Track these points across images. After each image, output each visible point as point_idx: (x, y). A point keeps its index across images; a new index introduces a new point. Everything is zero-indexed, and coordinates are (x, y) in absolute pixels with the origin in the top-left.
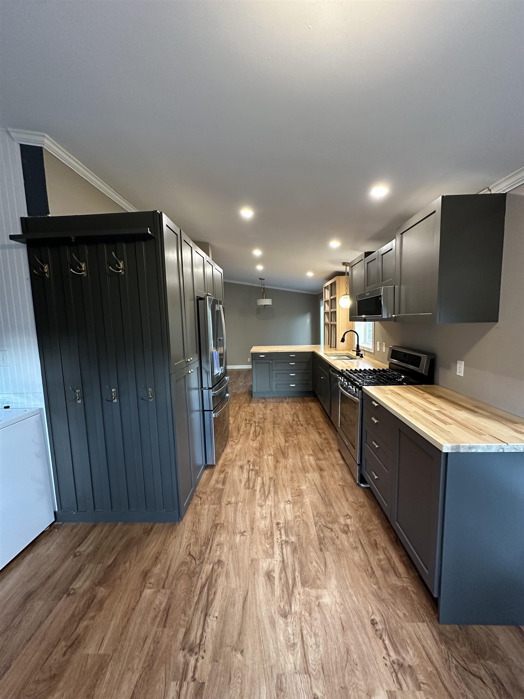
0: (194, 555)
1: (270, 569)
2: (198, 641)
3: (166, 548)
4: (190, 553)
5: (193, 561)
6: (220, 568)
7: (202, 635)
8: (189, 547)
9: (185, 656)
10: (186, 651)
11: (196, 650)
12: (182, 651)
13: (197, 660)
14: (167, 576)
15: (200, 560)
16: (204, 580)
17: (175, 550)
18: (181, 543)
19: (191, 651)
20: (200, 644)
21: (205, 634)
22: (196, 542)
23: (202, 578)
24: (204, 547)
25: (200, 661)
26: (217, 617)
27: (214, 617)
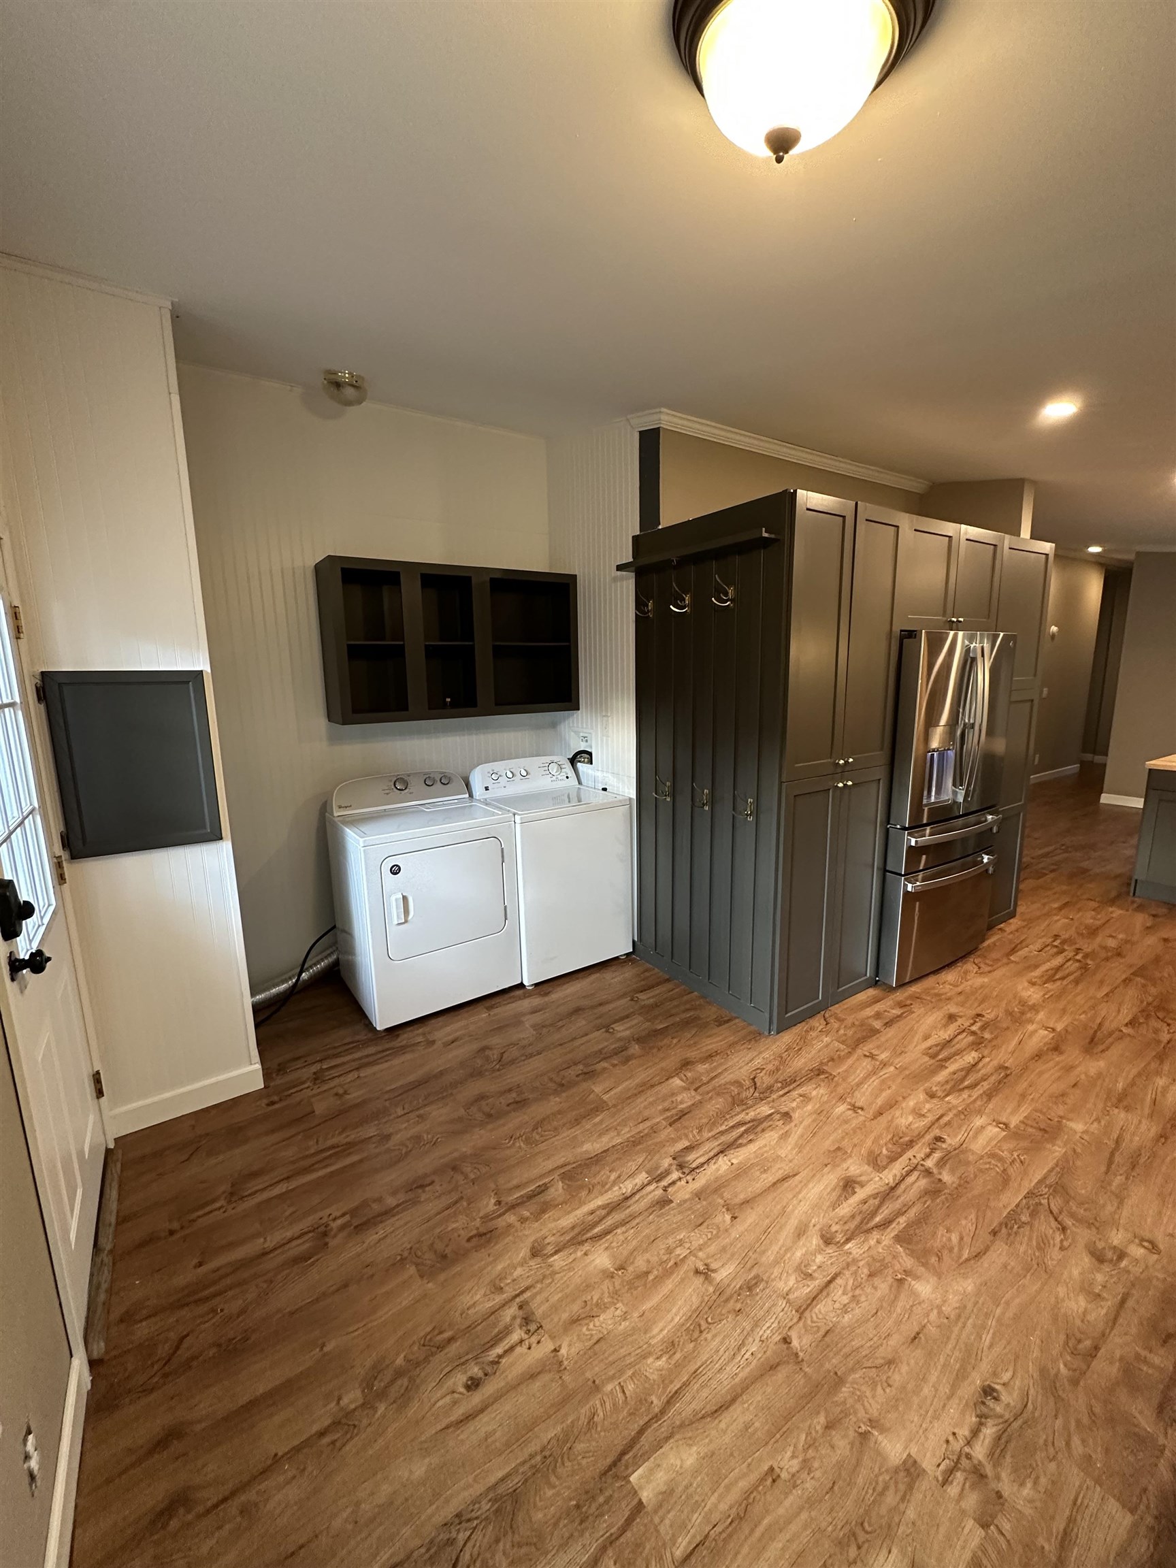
0: (758, 1084)
1: (858, 1179)
2: (694, 1165)
3: (729, 1052)
4: (755, 1078)
5: (752, 1090)
6: (781, 1122)
7: (702, 1165)
8: (759, 1071)
9: (671, 1165)
10: (675, 1162)
11: (687, 1171)
12: (671, 1158)
13: (680, 1179)
14: (708, 1082)
15: (761, 1095)
16: (748, 1118)
17: (738, 1062)
18: (753, 1059)
19: (681, 1167)
20: (693, 1169)
21: (706, 1166)
22: (772, 1073)
23: (747, 1114)
24: (779, 1085)
25: (683, 1182)
26: (732, 1164)
27: (729, 1161)
